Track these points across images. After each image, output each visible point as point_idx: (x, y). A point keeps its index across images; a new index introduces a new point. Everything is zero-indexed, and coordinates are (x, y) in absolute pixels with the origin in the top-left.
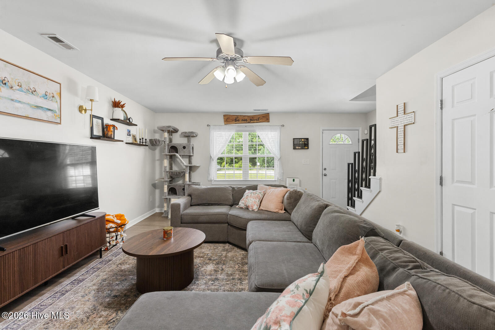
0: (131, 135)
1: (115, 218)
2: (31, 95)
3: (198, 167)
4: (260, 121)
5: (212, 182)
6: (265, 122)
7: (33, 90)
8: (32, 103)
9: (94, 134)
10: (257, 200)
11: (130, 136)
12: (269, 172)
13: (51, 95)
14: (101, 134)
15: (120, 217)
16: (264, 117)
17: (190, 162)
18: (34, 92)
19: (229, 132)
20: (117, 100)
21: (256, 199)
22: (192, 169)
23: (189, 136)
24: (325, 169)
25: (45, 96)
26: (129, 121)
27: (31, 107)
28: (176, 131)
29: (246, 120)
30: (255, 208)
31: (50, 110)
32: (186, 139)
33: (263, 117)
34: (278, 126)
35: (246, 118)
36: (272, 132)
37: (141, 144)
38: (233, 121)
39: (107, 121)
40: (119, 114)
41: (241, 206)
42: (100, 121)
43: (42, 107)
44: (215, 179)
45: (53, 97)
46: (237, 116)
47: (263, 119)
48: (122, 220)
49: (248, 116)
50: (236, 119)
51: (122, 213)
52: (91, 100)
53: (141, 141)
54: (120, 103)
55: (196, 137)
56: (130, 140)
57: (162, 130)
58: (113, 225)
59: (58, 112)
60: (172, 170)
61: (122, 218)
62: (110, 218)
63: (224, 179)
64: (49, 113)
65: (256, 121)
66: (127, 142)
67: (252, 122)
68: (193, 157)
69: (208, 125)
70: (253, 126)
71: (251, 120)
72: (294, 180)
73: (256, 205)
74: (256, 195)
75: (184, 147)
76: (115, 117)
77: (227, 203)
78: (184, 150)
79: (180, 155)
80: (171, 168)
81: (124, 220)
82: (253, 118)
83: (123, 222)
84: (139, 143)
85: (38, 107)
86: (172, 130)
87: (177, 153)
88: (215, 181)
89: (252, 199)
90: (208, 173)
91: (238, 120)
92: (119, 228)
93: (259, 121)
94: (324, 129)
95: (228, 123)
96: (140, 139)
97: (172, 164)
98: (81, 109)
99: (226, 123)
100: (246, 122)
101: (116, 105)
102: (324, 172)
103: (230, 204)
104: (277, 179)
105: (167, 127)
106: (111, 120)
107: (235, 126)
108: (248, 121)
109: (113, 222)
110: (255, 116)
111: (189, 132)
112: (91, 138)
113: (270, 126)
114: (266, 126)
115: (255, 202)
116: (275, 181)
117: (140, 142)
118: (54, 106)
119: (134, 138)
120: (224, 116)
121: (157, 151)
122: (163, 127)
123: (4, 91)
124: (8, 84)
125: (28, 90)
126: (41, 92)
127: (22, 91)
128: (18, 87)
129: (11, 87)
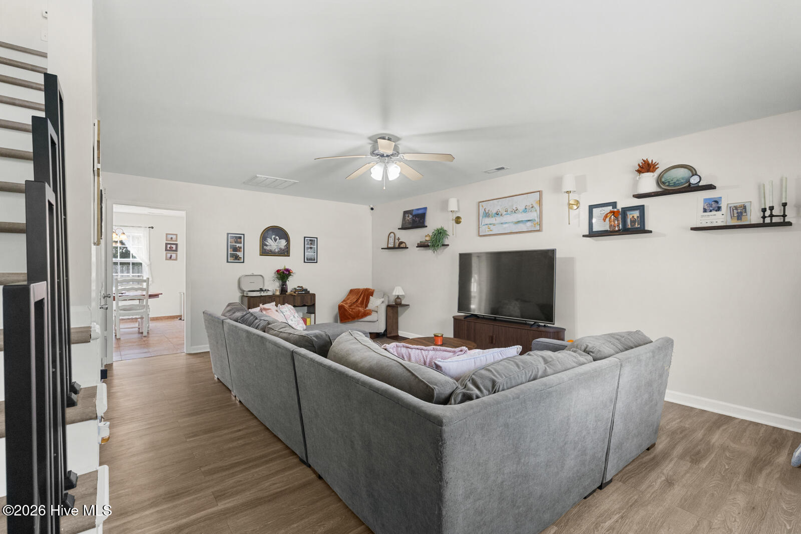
0: (724, 208)
7: (515, 209)
8: (515, 220)
9: (595, 231)
13: (531, 206)
18: (516, 211)
25: (525, 210)
26: (690, 184)
27: (514, 224)
31: (529, 221)
42: (609, 208)
43: (522, 221)
45: (532, 207)
52: (568, 192)
56: (719, 218)
59: (538, 220)
64: (529, 224)
66: (699, 227)
84: (756, 221)
85: (519, 222)
96: (764, 210)
101: (646, 167)
117: (763, 217)
118: (534, 215)
123: (498, 219)
124: (500, 213)
125: (512, 212)
126: (521, 208)
127: (508, 214)
128: (505, 213)
129: (502, 215)
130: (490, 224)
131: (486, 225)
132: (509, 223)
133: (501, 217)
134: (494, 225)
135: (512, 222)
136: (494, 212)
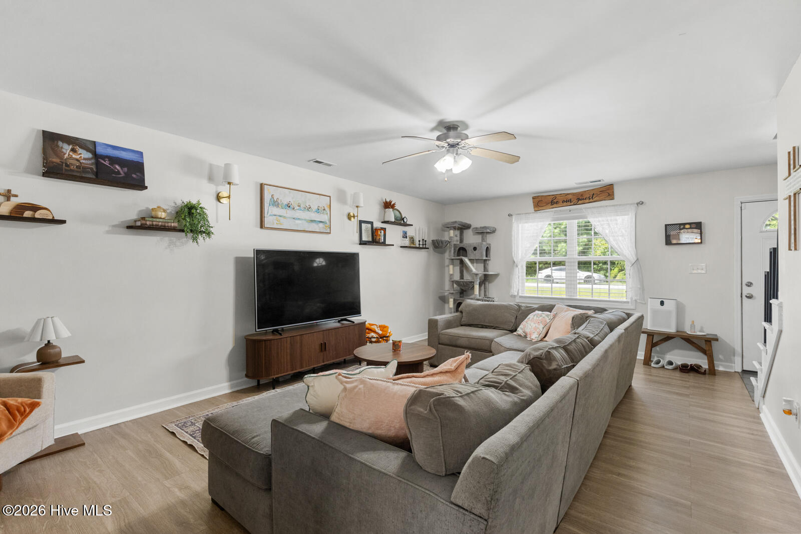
0: (408, 237)
1: (379, 328)
2: (307, 212)
3: (496, 276)
4: (595, 199)
5: (516, 298)
6: (605, 200)
7: (308, 207)
8: (308, 218)
9: (363, 240)
10: (541, 326)
11: (406, 238)
12: (616, 287)
13: (323, 208)
14: (370, 239)
15: (383, 328)
16: (605, 192)
17: (485, 269)
18: (309, 209)
19: (541, 222)
20: (388, 200)
21: (539, 325)
22: (486, 279)
23: (483, 232)
24: (749, 284)
25: (318, 211)
26: (404, 221)
27: (307, 222)
28: (467, 227)
29: (570, 201)
30: (535, 336)
31: (321, 222)
32: (480, 237)
33: (601, 191)
34: (632, 204)
35: (570, 197)
36: (618, 216)
37: (423, 247)
38: (547, 204)
39: (378, 225)
40: (391, 215)
41: (519, 333)
42: (370, 225)
43: (315, 221)
44: (520, 295)
45: (324, 210)
46: (553, 196)
47: (600, 195)
48: (384, 331)
49: (573, 194)
50: (552, 201)
51: (386, 325)
52: (357, 207)
53: (421, 243)
54: (391, 202)
55: (494, 234)
56: (407, 242)
57: (448, 227)
58: (375, 335)
59: (328, 223)
60: (463, 279)
61: (385, 329)
62: (374, 327)
63: (536, 296)
64: (321, 225)
65: (587, 201)
66: (402, 245)
67: (580, 202)
68: (490, 261)
69: (510, 215)
70: (581, 209)
71: (579, 199)
72: (662, 303)
73: (536, 333)
74: (540, 318)
75: (475, 249)
76: (386, 219)
77: (506, 327)
78: (475, 252)
79: (470, 260)
80: (462, 277)
81: (386, 331)
82: (582, 195)
83: (384, 333)
84: (418, 246)
85: (312, 221)
86: (459, 226)
87: (466, 256)
88: (521, 297)
89: (532, 324)
90: (509, 285)
91: (557, 203)
92: (380, 340)
93: (592, 200)
94: (743, 200)
95: (541, 208)
96: (419, 241)
97: (463, 272)
98: (349, 217)
99: (536, 209)
100: (569, 203)
101: (388, 205)
102: (747, 291)
103: (510, 328)
104: (629, 300)
105: (452, 222)
106: (382, 222)
107: (551, 211)
108: (574, 202)
109: (375, 332)
110: (585, 191)
111: (481, 227)
112: (360, 244)
113: (614, 206)
114: (606, 206)
115: (536, 329)
116: (628, 302)
117: (419, 244)
118: (324, 218)
119: (412, 240)
120: (534, 198)
121: (447, 255)
122: (448, 223)
123: (289, 213)
124: (291, 206)
125: (305, 208)
126: (314, 208)
127: (301, 210)
128: (298, 207)
129: (294, 209)
130: (280, 216)
131: (275, 215)
132: (302, 220)
133: (293, 211)
134: (285, 217)
135: (305, 220)
136: (285, 203)
